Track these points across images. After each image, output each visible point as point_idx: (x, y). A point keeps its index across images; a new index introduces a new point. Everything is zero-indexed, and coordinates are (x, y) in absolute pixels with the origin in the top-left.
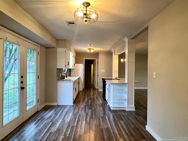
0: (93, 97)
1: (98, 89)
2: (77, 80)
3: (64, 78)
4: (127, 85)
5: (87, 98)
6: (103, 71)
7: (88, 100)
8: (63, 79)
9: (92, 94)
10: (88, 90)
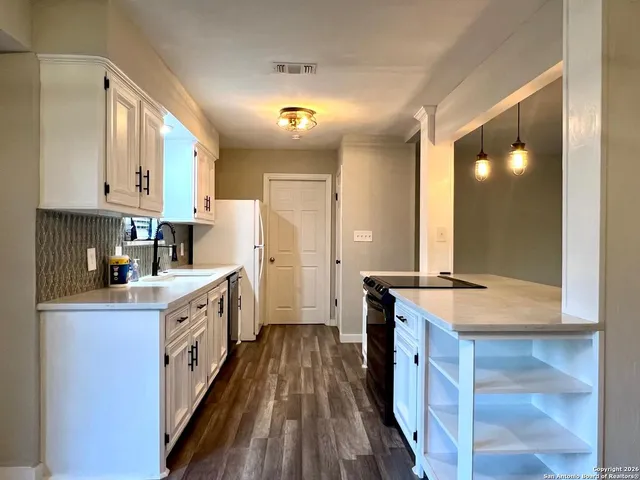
0: (311, 391)
1: (335, 330)
2: (217, 284)
3: (122, 280)
4: (596, 337)
5: (271, 403)
6: (364, 236)
7: (277, 423)
8: (114, 282)
9: (308, 364)
10: (281, 338)
